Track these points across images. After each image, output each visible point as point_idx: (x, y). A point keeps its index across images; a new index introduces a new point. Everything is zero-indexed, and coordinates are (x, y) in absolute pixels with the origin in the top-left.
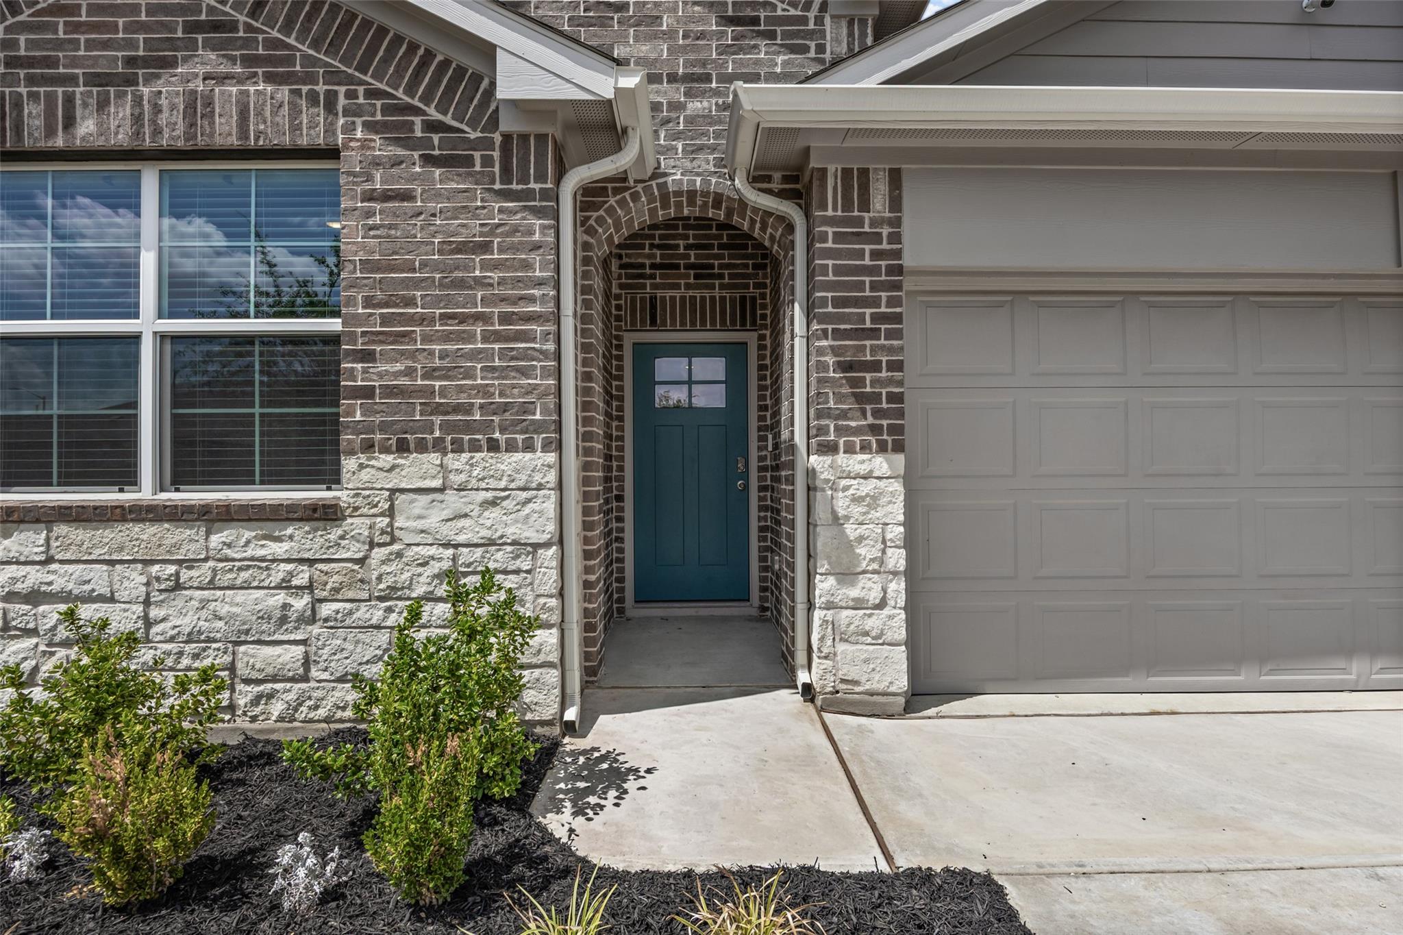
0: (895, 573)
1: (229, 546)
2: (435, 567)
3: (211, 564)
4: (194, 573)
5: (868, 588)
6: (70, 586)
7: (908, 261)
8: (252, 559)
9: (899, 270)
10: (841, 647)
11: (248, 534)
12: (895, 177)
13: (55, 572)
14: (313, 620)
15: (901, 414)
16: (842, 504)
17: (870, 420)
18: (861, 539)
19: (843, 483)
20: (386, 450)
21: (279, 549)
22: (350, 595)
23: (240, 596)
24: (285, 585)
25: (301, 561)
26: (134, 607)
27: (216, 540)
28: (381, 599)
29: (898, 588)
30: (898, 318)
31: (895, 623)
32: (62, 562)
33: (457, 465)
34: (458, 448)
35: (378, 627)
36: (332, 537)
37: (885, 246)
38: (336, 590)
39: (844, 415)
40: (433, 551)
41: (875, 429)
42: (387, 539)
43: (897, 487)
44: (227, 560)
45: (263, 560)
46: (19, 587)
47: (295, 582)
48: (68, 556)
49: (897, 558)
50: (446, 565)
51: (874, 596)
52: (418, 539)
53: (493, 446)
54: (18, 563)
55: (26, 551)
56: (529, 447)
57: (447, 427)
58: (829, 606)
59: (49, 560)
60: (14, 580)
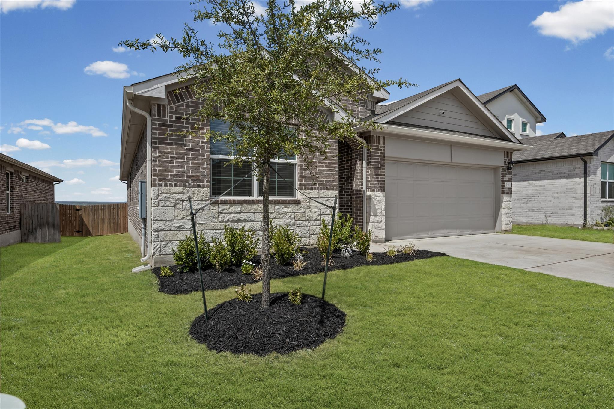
0: (383, 215)
1: (279, 209)
2: (318, 213)
3: (275, 213)
4: (272, 215)
5: (378, 218)
6: (246, 218)
7: (386, 155)
8: (284, 212)
9: (384, 156)
10: (375, 230)
11: (283, 207)
12: (384, 138)
13: (242, 215)
14: (294, 225)
15: (384, 184)
16: (375, 202)
17: (380, 186)
18: (378, 209)
19: (376, 198)
20: (308, 189)
21: (289, 210)
22: (302, 219)
23: (281, 220)
24: (290, 218)
25: (293, 212)
26: (260, 223)
27: (276, 208)
28: (307, 220)
29: (384, 218)
30: (384, 166)
31: (383, 225)
32: (244, 213)
33: (321, 193)
34: (321, 190)
35: (307, 226)
36: (299, 207)
37: (382, 152)
38: (299, 218)
39: (376, 184)
40: (317, 210)
41: (380, 187)
42: (308, 208)
43: (384, 198)
44: (278, 212)
45: (285, 212)
46: (235, 218)
47: (292, 217)
48: (245, 211)
49: (384, 213)
50: (319, 213)
51: (380, 220)
52: (314, 208)
53: (327, 189)
54: (234, 213)
55: (236, 210)
56: (333, 189)
57: (320, 185)
58: (373, 222)
59: (241, 212)
60: (234, 217)
